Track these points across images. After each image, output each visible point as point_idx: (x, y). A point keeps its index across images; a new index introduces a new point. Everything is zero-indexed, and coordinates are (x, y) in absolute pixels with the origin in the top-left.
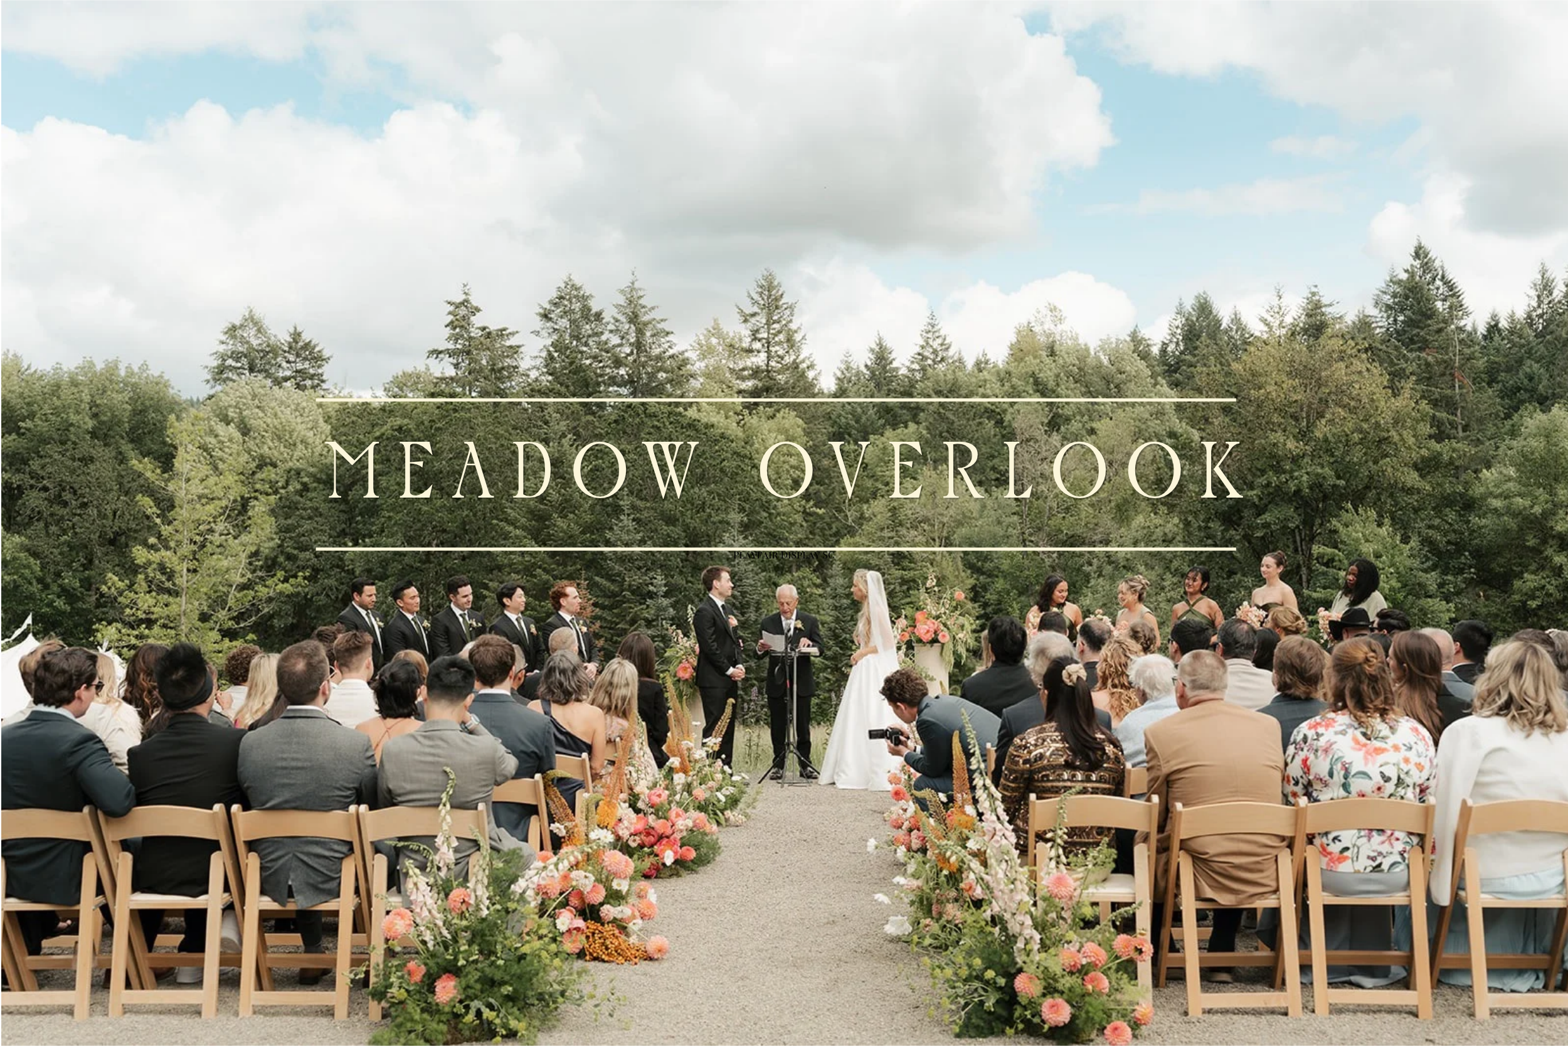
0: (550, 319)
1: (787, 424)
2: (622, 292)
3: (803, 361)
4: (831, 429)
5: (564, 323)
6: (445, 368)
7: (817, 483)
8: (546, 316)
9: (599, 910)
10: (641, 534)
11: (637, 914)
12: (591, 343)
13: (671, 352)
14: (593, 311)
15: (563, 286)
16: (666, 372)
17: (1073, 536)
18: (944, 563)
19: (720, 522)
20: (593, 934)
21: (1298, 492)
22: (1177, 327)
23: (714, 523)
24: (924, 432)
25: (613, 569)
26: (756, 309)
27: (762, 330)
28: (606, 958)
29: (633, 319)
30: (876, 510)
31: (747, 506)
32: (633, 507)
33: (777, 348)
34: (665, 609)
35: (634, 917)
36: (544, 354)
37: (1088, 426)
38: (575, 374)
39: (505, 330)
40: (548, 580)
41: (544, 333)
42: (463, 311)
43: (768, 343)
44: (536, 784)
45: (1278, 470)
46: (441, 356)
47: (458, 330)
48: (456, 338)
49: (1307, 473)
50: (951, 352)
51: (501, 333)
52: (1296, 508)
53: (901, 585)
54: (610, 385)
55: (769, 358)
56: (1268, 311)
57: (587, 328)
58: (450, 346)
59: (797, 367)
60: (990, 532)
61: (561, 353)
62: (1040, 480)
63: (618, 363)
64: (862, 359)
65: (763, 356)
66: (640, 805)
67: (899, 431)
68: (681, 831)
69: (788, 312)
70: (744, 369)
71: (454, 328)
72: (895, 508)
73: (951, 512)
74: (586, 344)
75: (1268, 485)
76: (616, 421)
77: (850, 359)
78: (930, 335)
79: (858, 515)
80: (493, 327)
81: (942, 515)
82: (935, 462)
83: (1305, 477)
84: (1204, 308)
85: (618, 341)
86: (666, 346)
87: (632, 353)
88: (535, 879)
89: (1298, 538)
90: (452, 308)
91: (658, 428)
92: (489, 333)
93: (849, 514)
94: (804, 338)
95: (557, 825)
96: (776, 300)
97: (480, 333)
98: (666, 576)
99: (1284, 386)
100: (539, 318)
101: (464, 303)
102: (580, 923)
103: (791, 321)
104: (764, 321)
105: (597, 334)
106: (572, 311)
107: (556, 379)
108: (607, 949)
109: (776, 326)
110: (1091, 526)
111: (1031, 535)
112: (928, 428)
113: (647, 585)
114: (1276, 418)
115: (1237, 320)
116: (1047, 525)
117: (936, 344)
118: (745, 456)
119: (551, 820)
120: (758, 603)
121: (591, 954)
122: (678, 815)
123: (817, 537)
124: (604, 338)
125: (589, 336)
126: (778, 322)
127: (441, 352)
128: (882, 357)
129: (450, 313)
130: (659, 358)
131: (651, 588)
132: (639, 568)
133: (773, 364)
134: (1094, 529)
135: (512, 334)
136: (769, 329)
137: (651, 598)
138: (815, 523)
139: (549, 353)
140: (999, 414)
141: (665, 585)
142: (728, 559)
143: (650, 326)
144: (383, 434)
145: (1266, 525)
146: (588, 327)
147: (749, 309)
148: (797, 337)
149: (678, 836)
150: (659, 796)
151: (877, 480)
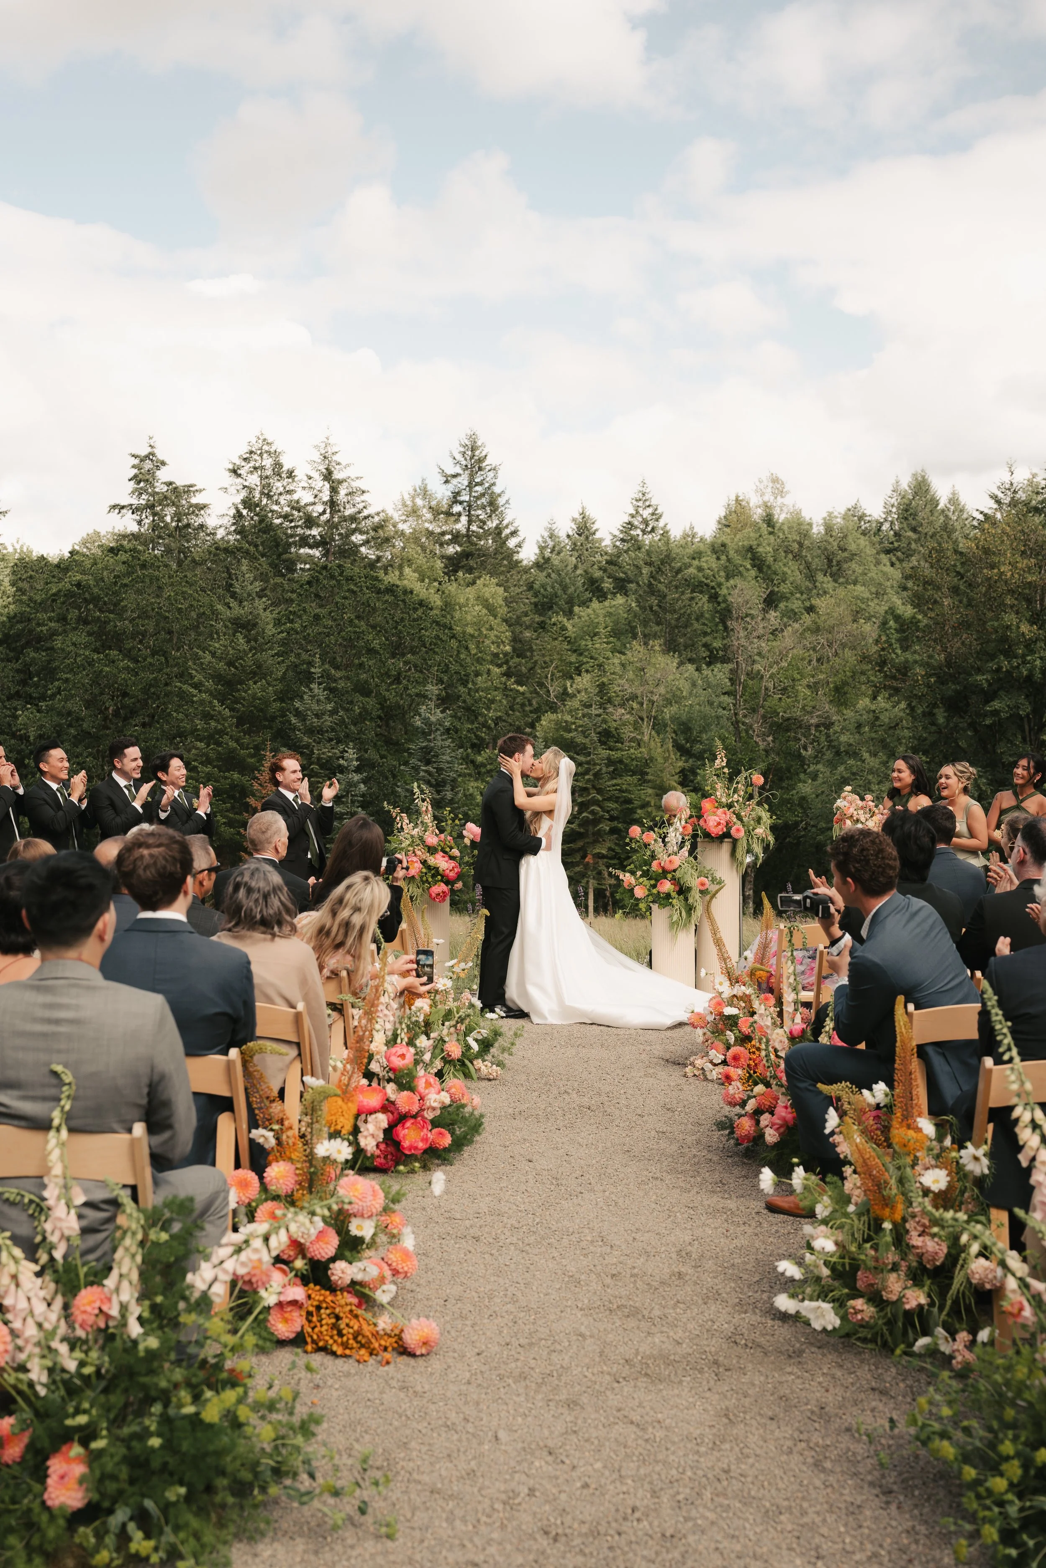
0: (239, 476)
1: (487, 592)
2: (316, 447)
3: (507, 527)
4: (533, 600)
5: (254, 480)
6: (128, 524)
7: (518, 657)
8: (235, 472)
9: (327, 1268)
10: (332, 704)
11: (388, 1273)
12: (283, 502)
13: (366, 513)
14: (285, 469)
15: (254, 440)
16: (362, 533)
17: (788, 719)
18: (652, 743)
19: (417, 695)
20: (318, 1308)
21: (1029, 678)
22: (893, 506)
23: (410, 695)
24: (634, 605)
25: (301, 740)
26: (458, 470)
27: (464, 492)
28: (340, 1351)
29: (328, 476)
30: (580, 686)
31: (445, 678)
32: (326, 675)
33: (479, 512)
34: (355, 785)
35: (382, 1280)
36: (233, 512)
37: (807, 604)
38: (264, 532)
39: (191, 486)
40: (235, 749)
41: (232, 490)
42: (148, 465)
43: (470, 506)
44: (229, 1065)
45: (1009, 654)
46: (124, 511)
47: (142, 484)
48: (140, 493)
49: (1041, 658)
50: (661, 523)
51: (189, 490)
52: (1027, 696)
53: (607, 766)
54: (301, 547)
55: (470, 522)
56: (999, 488)
57: (278, 486)
58: (134, 501)
59: (500, 533)
60: (700, 711)
61: (250, 510)
62: (757, 658)
63: (310, 522)
64: (565, 528)
65: (464, 519)
66: (374, 1067)
67: (607, 603)
68: (434, 1109)
69: (491, 474)
70: (443, 534)
71: (139, 483)
72: (603, 684)
73: (662, 690)
74: (277, 503)
75: (999, 670)
76: (309, 583)
77: (554, 527)
78: (640, 504)
79: (561, 690)
80: (180, 482)
81: (652, 692)
82: (645, 636)
83: (1038, 662)
84: (921, 487)
85: (311, 499)
86: (361, 506)
87: (324, 512)
88: (230, 1265)
89: (1027, 727)
90: (137, 461)
91: (354, 592)
92: (176, 488)
93: (551, 690)
94: (507, 502)
95: (261, 1131)
96: (480, 461)
97: (166, 488)
98: (359, 750)
99: (1019, 565)
100: (228, 474)
101: (150, 456)
102: (297, 1293)
103: (494, 484)
104: (466, 483)
105: (289, 492)
106: (262, 468)
107: (244, 537)
108: (340, 1334)
109: (478, 488)
110: (809, 709)
111: (745, 716)
112: (637, 601)
113: (338, 758)
114: (1009, 601)
115: (954, 500)
116: (763, 707)
117: (646, 513)
118: (445, 626)
119: (253, 1123)
120: (454, 780)
121: (313, 1341)
122: (428, 1084)
123: (518, 714)
124: (295, 497)
125: (281, 494)
126: (481, 484)
127: (123, 507)
128: (584, 528)
129: (134, 467)
130: (353, 518)
131: (341, 762)
132: (331, 740)
133: (474, 528)
134: (811, 713)
135: (200, 491)
136: (471, 491)
137: (342, 772)
138: (514, 699)
139: (238, 511)
140: (713, 588)
141: (357, 760)
142: (424, 733)
143: (345, 484)
144: (60, 591)
145: (995, 713)
146: (279, 484)
147: (451, 470)
148: (501, 501)
149: (429, 1115)
150: (403, 1056)
151: (581, 654)
